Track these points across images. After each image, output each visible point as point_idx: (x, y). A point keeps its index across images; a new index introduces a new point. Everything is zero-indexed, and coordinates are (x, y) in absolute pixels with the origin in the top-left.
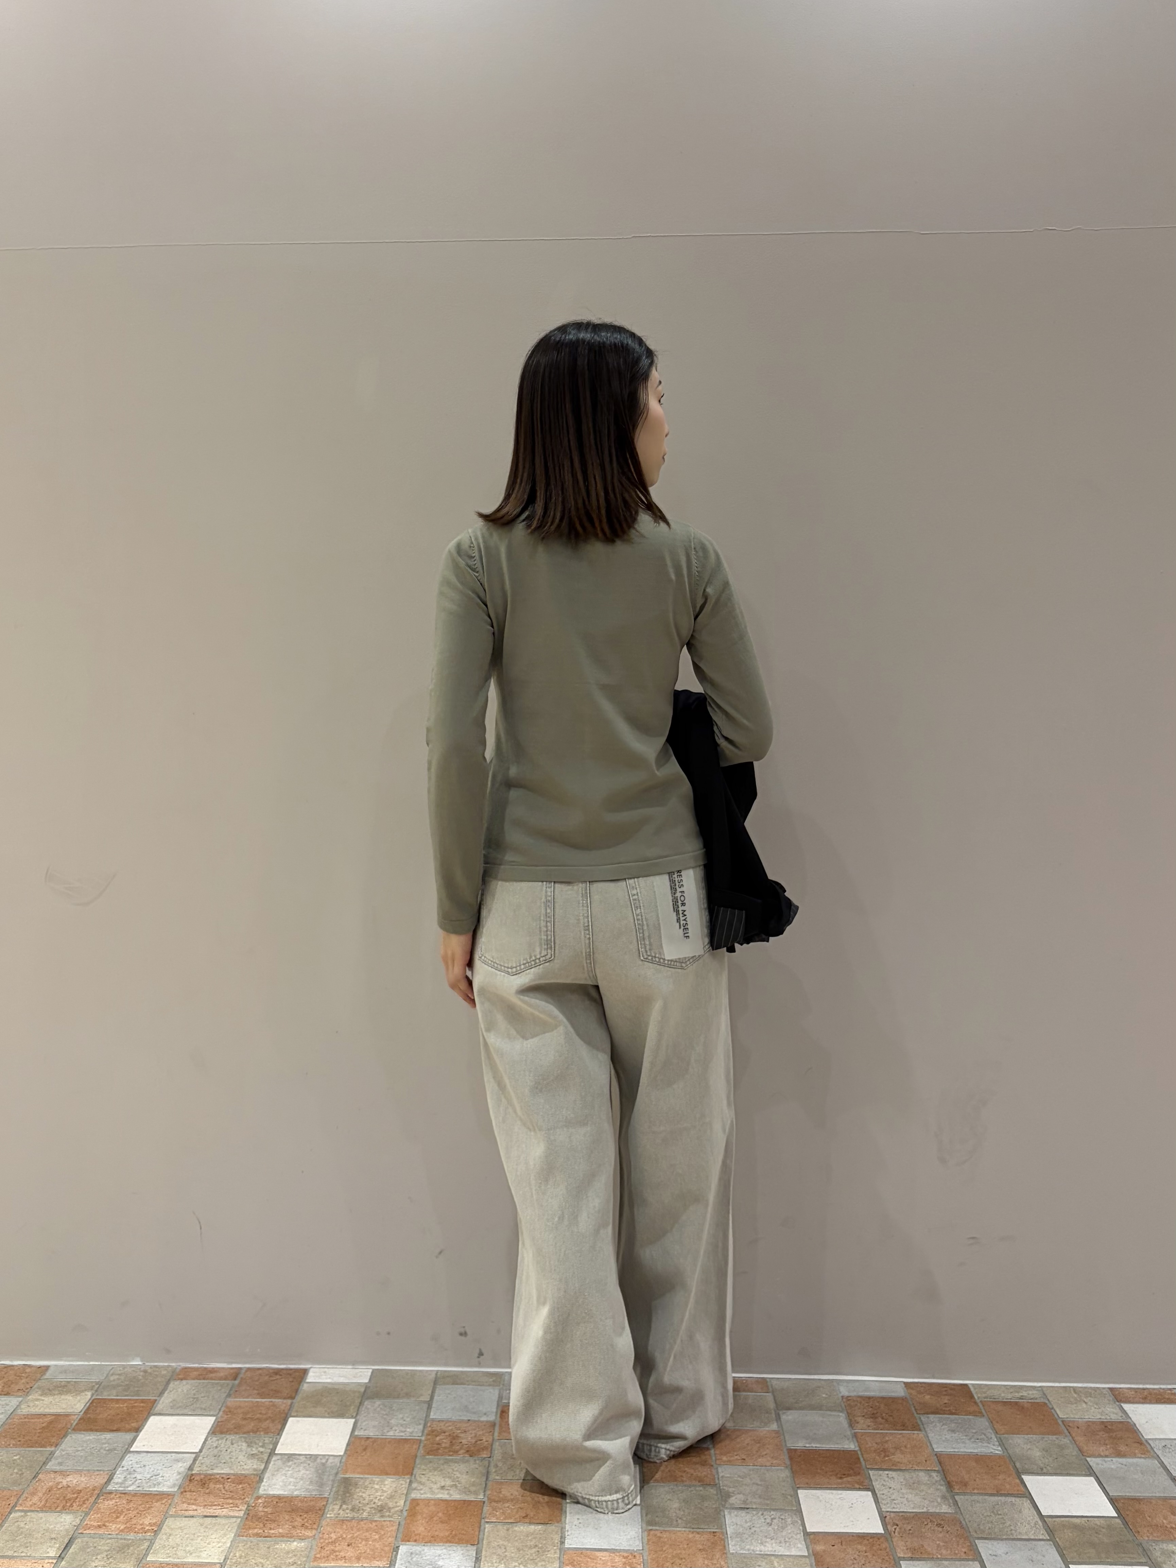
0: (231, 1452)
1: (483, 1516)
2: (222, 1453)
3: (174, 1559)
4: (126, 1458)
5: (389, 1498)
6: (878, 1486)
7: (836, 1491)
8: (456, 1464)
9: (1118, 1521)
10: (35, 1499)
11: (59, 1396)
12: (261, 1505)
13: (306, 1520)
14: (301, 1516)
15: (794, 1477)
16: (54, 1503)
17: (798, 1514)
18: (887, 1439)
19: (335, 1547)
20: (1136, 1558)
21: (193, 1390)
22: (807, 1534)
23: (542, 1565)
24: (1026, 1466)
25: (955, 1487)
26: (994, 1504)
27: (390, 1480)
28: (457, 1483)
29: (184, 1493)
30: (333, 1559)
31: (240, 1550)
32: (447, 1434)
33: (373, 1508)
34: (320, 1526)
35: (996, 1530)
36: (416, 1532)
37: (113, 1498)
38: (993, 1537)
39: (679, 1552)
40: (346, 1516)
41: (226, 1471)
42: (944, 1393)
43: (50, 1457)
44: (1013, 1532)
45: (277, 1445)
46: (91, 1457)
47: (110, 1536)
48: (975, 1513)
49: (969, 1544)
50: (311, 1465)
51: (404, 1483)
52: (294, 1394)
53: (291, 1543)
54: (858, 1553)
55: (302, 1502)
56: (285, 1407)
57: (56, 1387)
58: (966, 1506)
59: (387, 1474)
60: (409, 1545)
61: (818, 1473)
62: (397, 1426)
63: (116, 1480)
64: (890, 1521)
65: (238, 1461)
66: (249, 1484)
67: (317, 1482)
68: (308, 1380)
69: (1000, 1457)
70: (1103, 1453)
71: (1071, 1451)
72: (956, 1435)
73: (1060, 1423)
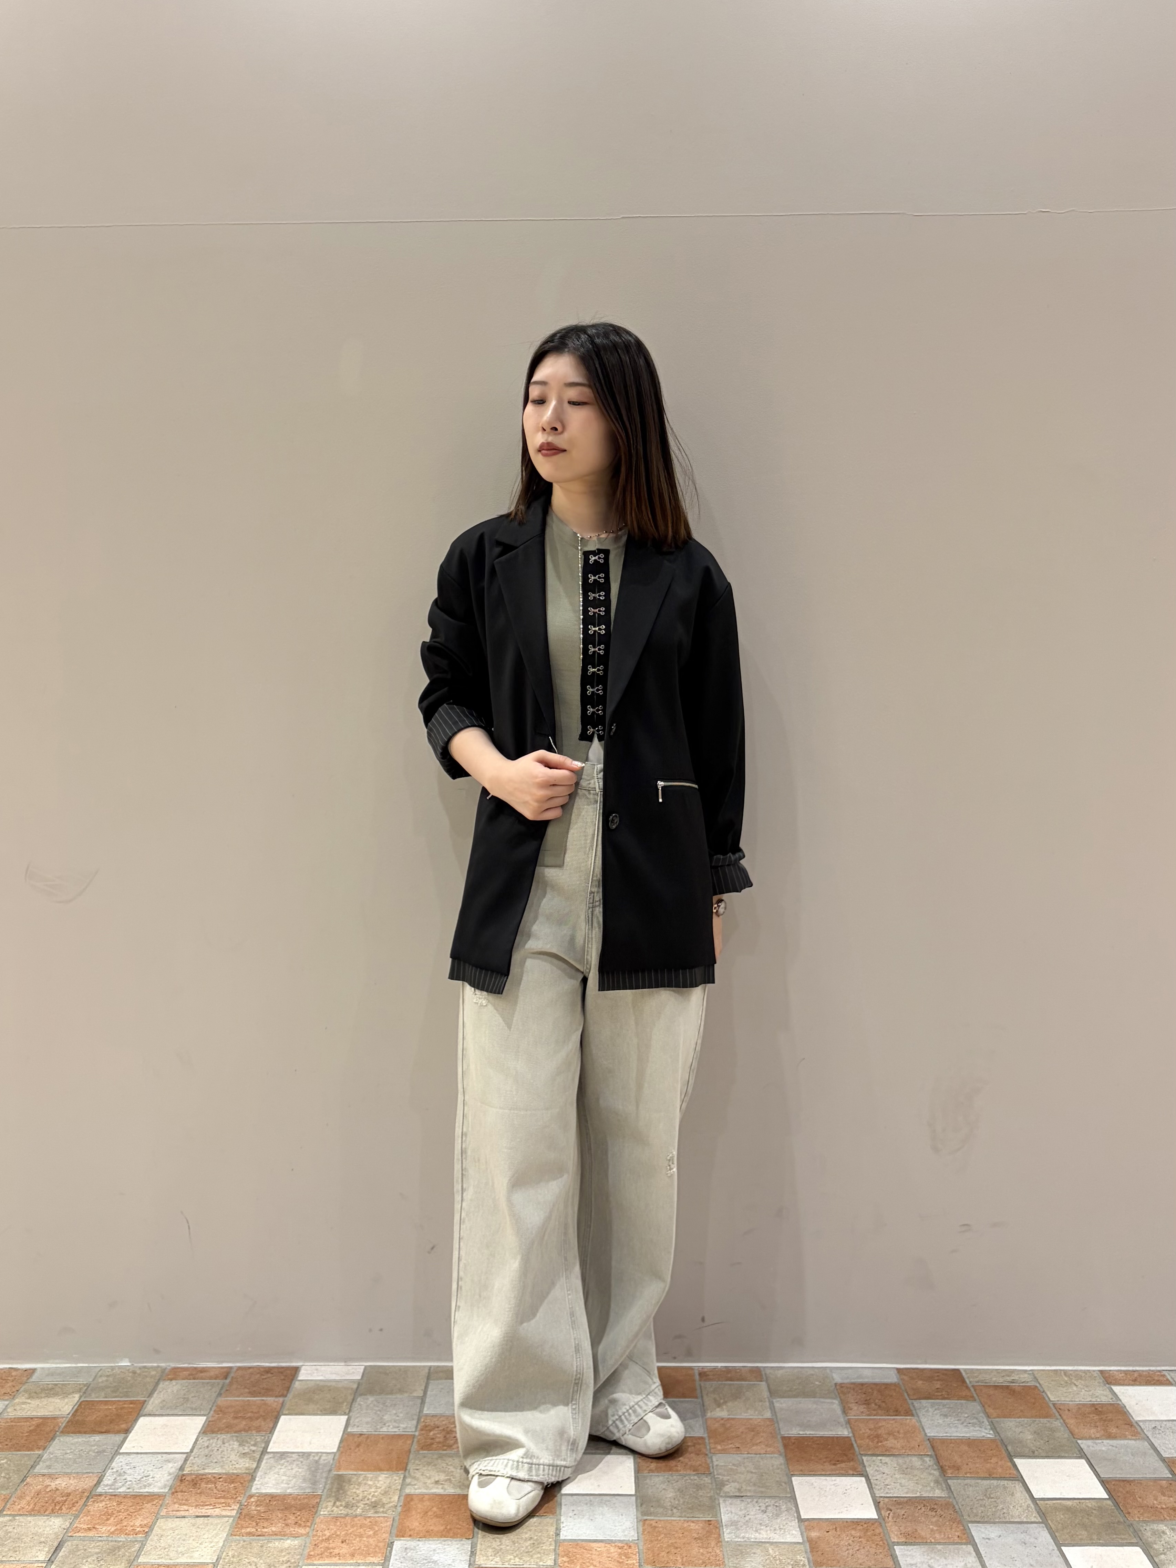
2: (214, 1452)
3: (166, 1559)
4: (116, 1459)
5: (383, 1494)
6: (872, 1472)
7: (830, 1478)
8: (450, 1459)
9: (1109, 1502)
10: (23, 1503)
11: (46, 1399)
12: (254, 1504)
13: (299, 1518)
14: (294, 1514)
15: (787, 1464)
16: (43, 1506)
17: (792, 1500)
18: (880, 1425)
19: (329, 1544)
20: (1127, 1539)
21: (184, 1390)
22: (801, 1520)
23: (537, 1558)
24: (1018, 1450)
25: (948, 1471)
26: (986, 1487)
27: (384, 1476)
28: (452, 1478)
29: (176, 1494)
30: (327, 1557)
31: (233, 1549)
32: (440, 1428)
33: (366, 1504)
34: (314, 1523)
35: (989, 1513)
36: (411, 1527)
37: (103, 1500)
38: (985, 1520)
39: (674, 1541)
40: (340, 1512)
41: (218, 1470)
42: (936, 1378)
43: (38, 1460)
44: (1006, 1515)
45: (270, 1443)
46: (80, 1460)
47: (100, 1539)
48: (968, 1497)
49: (962, 1528)
50: (305, 1462)
51: (397, 1478)
52: (285, 1392)
53: (284, 1541)
54: (852, 1539)
55: (295, 1500)
56: (277, 1405)
57: (43, 1390)
58: (959, 1490)
59: (381, 1470)
60: (404, 1540)
61: (813, 1460)
62: (391, 1421)
63: (106, 1482)
64: (885, 1506)
65: (230, 1460)
66: (242, 1483)
67: (310, 1479)
68: (300, 1378)
69: (992, 1440)
70: (1093, 1436)
71: (1063, 1434)
72: (948, 1420)
73: (1051, 1406)
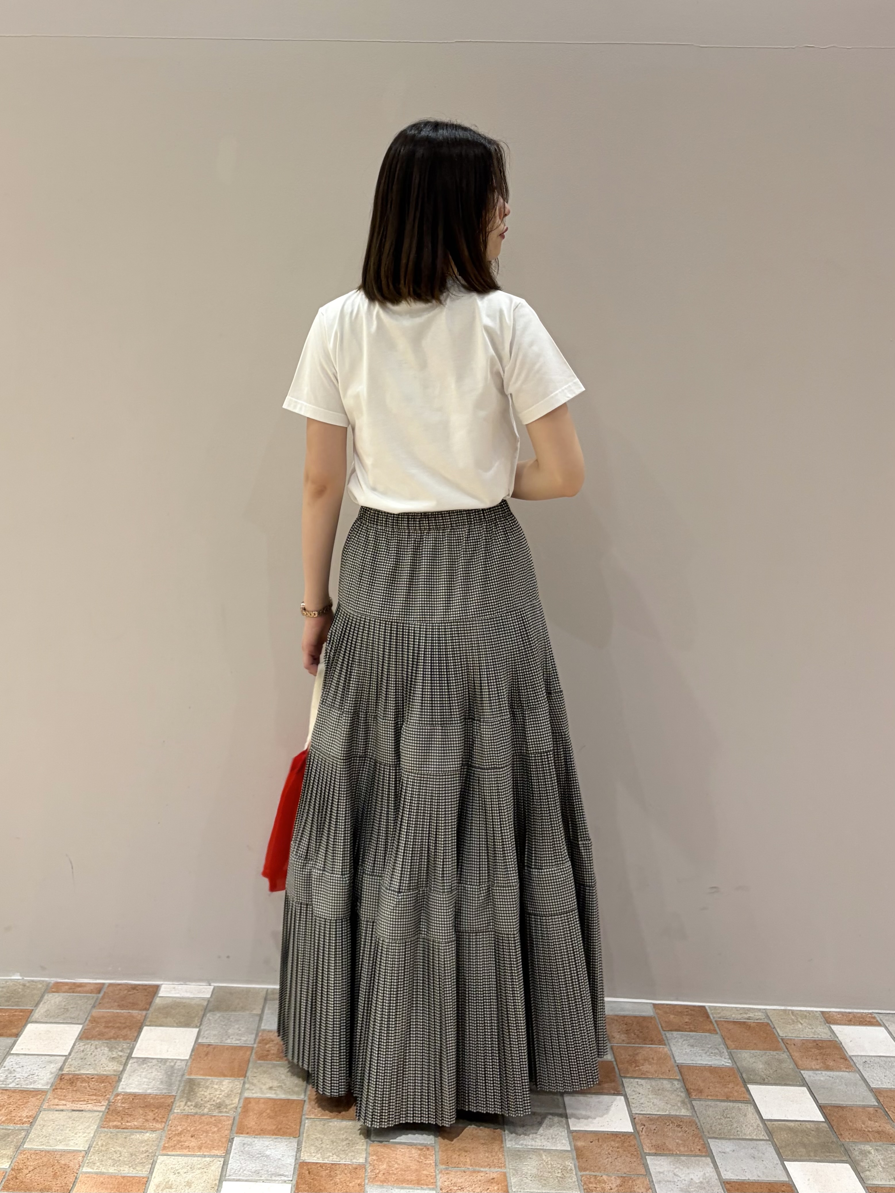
0: (95, 1055)
1: (303, 1113)
2: (88, 1056)
3: (47, 1146)
4: (7, 1059)
5: (226, 1097)
6: (629, 1092)
7: (595, 1095)
8: (282, 1068)
9: (825, 1125)
12: (120, 1101)
13: (156, 1115)
14: (152, 1111)
17: (563, 1114)
18: (638, 1051)
19: (181, 1138)
20: (838, 1157)
21: (64, 1001)
22: (570, 1132)
23: (352, 1155)
24: (751, 1077)
25: (693, 1094)
26: (724, 1108)
27: (227, 1081)
28: (283, 1084)
29: (56, 1090)
30: (179, 1148)
31: (101, 1140)
32: (275, 1042)
33: (212, 1105)
34: (169, 1119)
35: (725, 1131)
36: (248, 1126)
38: (722, 1137)
39: (465, 1145)
40: (190, 1111)
41: (91, 1071)
42: (685, 1013)
44: (739, 1133)
45: (134, 1049)
48: (709, 1116)
49: (703, 1142)
50: (162, 1067)
51: (238, 1083)
52: (148, 1007)
53: (144, 1134)
54: (611, 1149)
55: (153, 1099)
56: (141, 1018)
58: (701, 1110)
59: (225, 1076)
60: (242, 1137)
62: (233, 1034)
64: (639, 1122)
65: (101, 1063)
66: (110, 1083)
67: (166, 1082)
68: (160, 995)
69: (731, 1069)
70: (814, 1067)
71: (789, 1065)
72: (695, 1049)
73: (780, 1040)
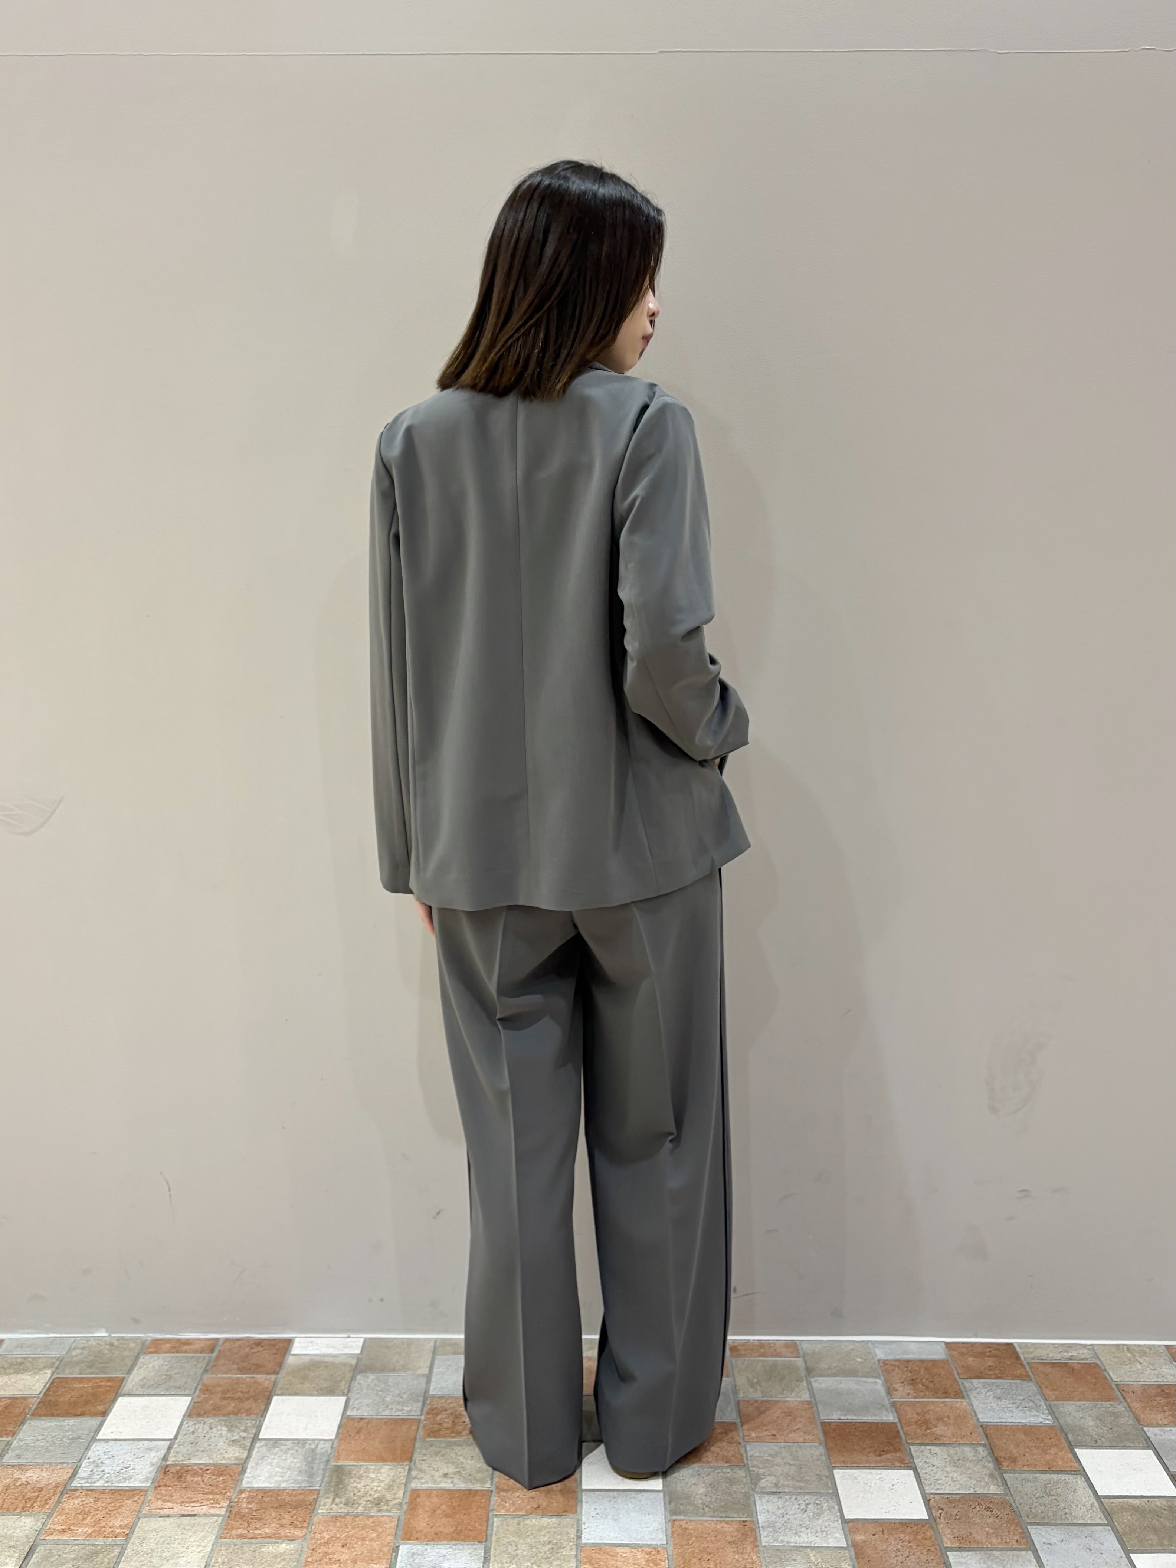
1: (491, 1508)
2: (200, 1439)
4: (92, 1448)
5: (387, 1489)
6: (920, 1464)
7: (875, 1471)
8: (460, 1447)
11: (15, 1375)
12: (245, 1500)
13: (295, 1517)
14: (289, 1512)
15: (828, 1454)
16: (13, 1503)
17: (834, 1497)
18: (929, 1408)
19: (329, 1548)
21: (166, 1365)
22: (845, 1522)
23: (557, 1565)
24: (1079, 1438)
25: (1004, 1464)
26: (1045, 1482)
27: (387, 1467)
28: (461, 1469)
29: (159, 1489)
31: (223, 1555)
32: (448, 1412)
33: (368, 1501)
34: (311, 1523)
36: (417, 1529)
37: (79, 1496)
38: (1046, 1522)
39: (706, 1545)
40: (340, 1511)
41: (205, 1460)
42: (988, 1354)
43: (7, 1447)
44: (1068, 1516)
45: (261, 1428)
46: (53, 1448)
47: (76, 1542)
48: (1026, 1494)
49: (1021, 1531)
50: (299, 1451)
51: (402, 1470)
52: (277, 1369)
53: (279, 1545)
54: (901, 1544)
55: (290, 1496)
56: (268, 1384)
57: (11, 1365)
58: (1015, 1486)
59: (384, 1460)
60: (410, 1544)
61: (855, 1450)
62: (393, 1403)
63: (82, 1474)
64: (935, 1505)
65: (218, 1447)
66: (231, 1476)
67: (306, 1471)
68: (293, 1352)
69: (1051, 1427)
70: (1160, 1422)
71: (1127, 1420)
72: (1002, 1403)
73: (1114, 1387)
